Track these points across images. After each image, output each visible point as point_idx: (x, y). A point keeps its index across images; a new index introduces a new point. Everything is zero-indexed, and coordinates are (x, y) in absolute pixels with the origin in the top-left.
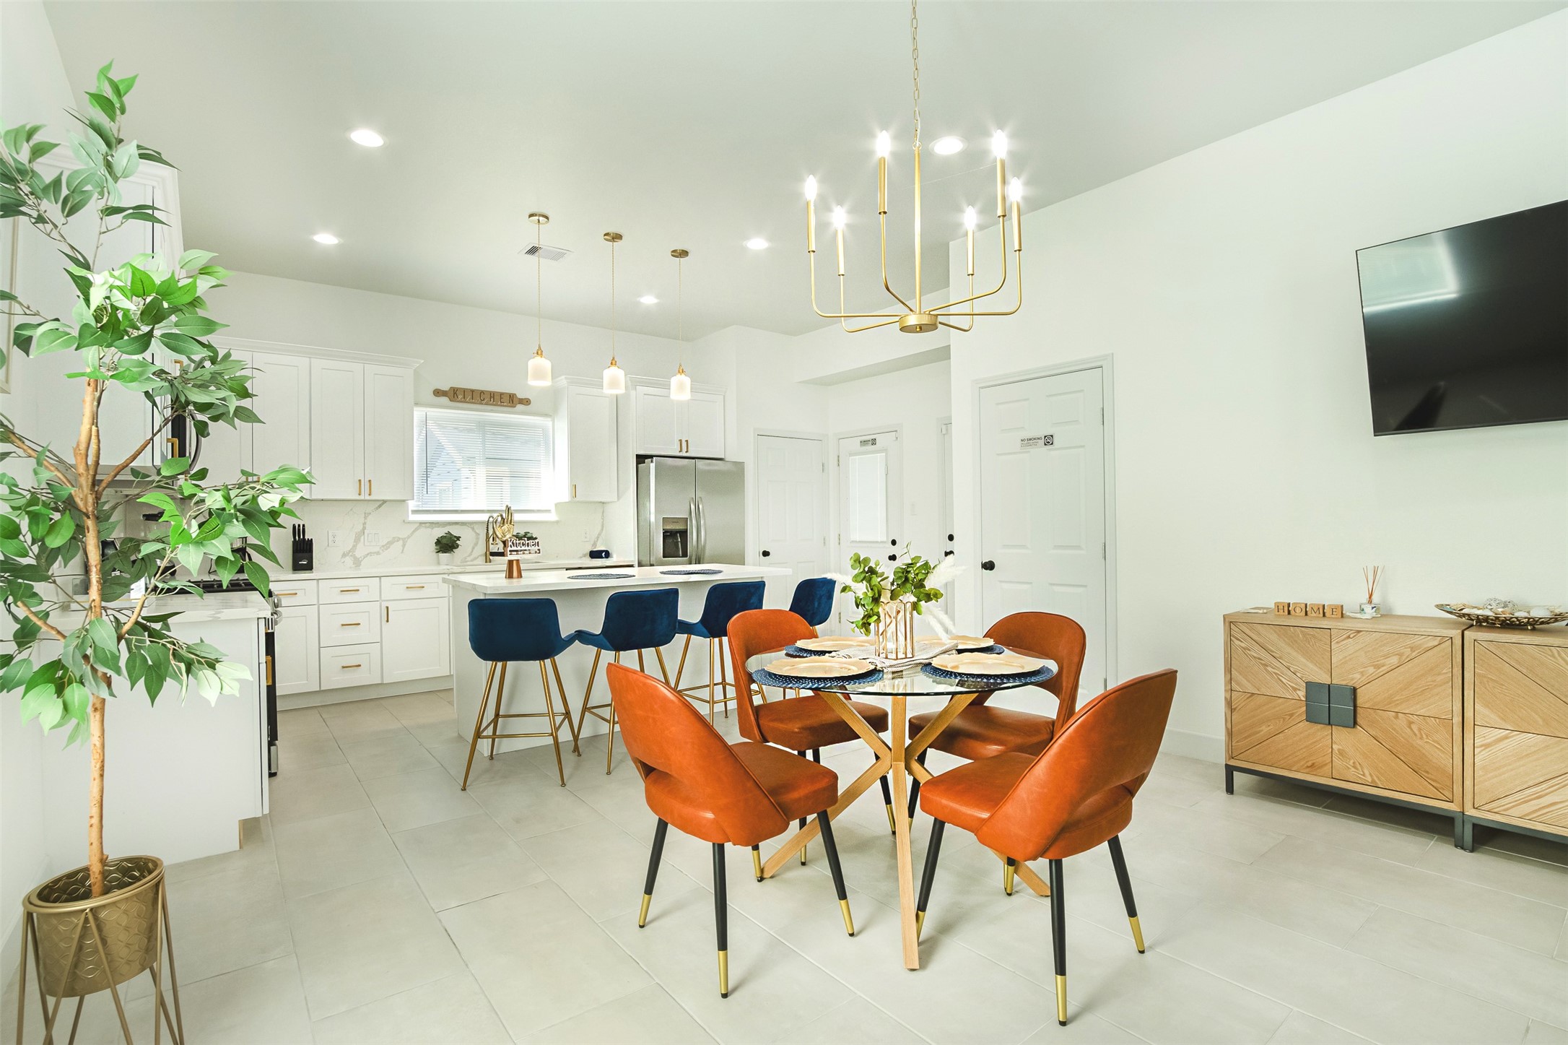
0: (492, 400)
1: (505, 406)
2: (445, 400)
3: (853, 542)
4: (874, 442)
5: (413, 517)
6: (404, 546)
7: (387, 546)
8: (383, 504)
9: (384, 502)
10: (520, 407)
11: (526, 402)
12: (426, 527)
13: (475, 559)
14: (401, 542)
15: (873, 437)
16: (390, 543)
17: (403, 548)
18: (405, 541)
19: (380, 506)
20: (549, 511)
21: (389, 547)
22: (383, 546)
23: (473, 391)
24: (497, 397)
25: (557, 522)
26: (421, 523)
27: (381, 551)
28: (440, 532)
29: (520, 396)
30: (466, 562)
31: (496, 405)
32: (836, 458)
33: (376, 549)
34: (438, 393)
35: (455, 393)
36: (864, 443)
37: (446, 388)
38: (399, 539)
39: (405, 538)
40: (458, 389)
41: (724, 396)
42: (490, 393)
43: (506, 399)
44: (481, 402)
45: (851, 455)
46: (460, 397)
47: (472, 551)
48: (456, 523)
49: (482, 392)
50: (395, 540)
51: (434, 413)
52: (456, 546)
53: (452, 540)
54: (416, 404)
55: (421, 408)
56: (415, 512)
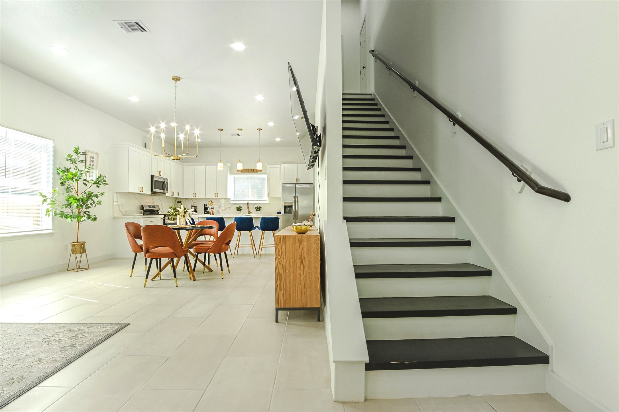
1: (255, 172)
2: (240, 172)
5: (231, 202)
6: (229, 209)
8: (225, 199)
10: (259, 172)
11: (261, 171)
13: (246, 213)
14: (229, 208)
16: (226, 208)
18: (230, 208)
20: (266, 200)
23: (246, 169)
24: (252, 170)
25: (269, 203)
26: (234, 204)
28: (238, 206)
29: (259, 169)
30: (244, 214)
31: (253, 172)
33: (223, 210)
34: (238, 171)
37: (240, 169)
38: (228, 208)
42: (251, 169)
43: (255, 170)
44: (248, 172)
46: (243, 171)
47: (246, 211)
48: (241, 204)
49: (249, 169)
50: (227, 208)
51: (237, 176)
52: (241, 210)
53: (240, 208)
54: (232, 174)
55: (232, 175)
56: (232, 201)
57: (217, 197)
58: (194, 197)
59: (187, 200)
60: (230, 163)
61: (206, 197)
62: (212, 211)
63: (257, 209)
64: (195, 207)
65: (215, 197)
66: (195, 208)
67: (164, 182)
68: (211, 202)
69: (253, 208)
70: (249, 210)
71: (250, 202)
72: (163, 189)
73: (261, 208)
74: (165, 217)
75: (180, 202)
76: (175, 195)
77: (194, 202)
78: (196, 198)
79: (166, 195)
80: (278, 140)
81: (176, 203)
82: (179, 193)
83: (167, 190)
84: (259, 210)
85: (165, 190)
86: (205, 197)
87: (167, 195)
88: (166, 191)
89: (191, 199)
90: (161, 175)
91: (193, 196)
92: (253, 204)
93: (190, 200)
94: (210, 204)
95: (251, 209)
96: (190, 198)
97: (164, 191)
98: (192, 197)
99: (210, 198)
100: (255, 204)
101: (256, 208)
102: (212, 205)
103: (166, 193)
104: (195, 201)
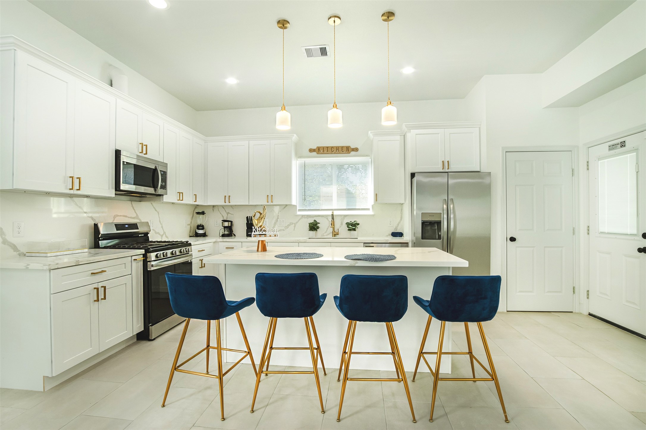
0: (337, 151)
1: (344, 153)
2: (314, 154)
3: (601, 233)
4: (623, 144)
5: (299, 213)
6: (295, 227)
7: (287, 227)
8: (286, 207)
9: (286, 205)
10: (353, 153)
11: (356, 150)
12: (305, 218)
13: (328, 234)
14: (293, 225)
15: (622, 140)
16: (289, 225)
17: (295, 228)
18: (295, 224)
19: (284, 208)
20: (368, 209)
21: (288, 227)
22: (286, 227)
23: (327, 147)
24: (340, 149)
25: (373, 215)
26: (303, 216)
27: (285, 229)
28: (312, 221)
29: (352, 147)
30: (324, 236)
31: (340, 153)
32: (586, 164)
33: (283, 228)
34: (311, 150)
35: (319, 150)
36: (612, 147)
37: (315, 148)
38: (293, 223)
39: (295, 223)
40: (320, 147)
41: (480, 128)
42: (337, 147)
43: (345, 149)
44: (332, 152)
45: (599, 159)
46: (321, 151)
47: (327, 231)
48: (319, 216)
49: (332, 147)
50: (291, 224)
51: (309, 161)
52: (318, 228)
53: (316, 224)
54: (300, 157)
55: (299, 159)
56: (300, 210)
57: (271, 204)
58: (227, 204)
59: (216, 209)
60: (296, 135)
61: (250, 204)
62: (262, 241)
63: (350, 226)
64: (230, 223)
65: (267, 204)
66: (230, 225)
67: (155, 170)
68: (258, 215)
69: (342, 224)
70: (334, 228)
71: (336, 213)
72: (155, 187)
73: (358, 224)
74: (148, 254)
75: (203, 213)
76: (188, 200)
77: (228, 213)
78: (232, 206)
79: (163, 200)
80: (408, 70)
81: (195, 214)
82: (196, 195)
83: (164, 187)
84: (354, 230)
85: (157, 187)
86: (247, 204)
87: (166, 198)
88: (160, 191)
89: (223, 207)
90: (146, 154)
91: (225, 202)
92: (341, 216)
93: (221, 209)
94: (256, 222)
95: (337, 226)
96: (220, 206)
97: (155, 190)
98: (224, 204)
99: (257, 205)
100: (345, 216)
101: (348, 224)
102: (260, 224)
103: (163, 195)
104: (230, 210)
